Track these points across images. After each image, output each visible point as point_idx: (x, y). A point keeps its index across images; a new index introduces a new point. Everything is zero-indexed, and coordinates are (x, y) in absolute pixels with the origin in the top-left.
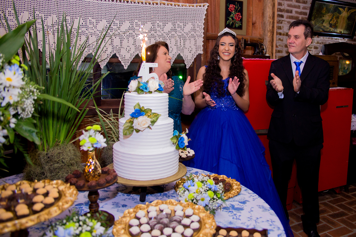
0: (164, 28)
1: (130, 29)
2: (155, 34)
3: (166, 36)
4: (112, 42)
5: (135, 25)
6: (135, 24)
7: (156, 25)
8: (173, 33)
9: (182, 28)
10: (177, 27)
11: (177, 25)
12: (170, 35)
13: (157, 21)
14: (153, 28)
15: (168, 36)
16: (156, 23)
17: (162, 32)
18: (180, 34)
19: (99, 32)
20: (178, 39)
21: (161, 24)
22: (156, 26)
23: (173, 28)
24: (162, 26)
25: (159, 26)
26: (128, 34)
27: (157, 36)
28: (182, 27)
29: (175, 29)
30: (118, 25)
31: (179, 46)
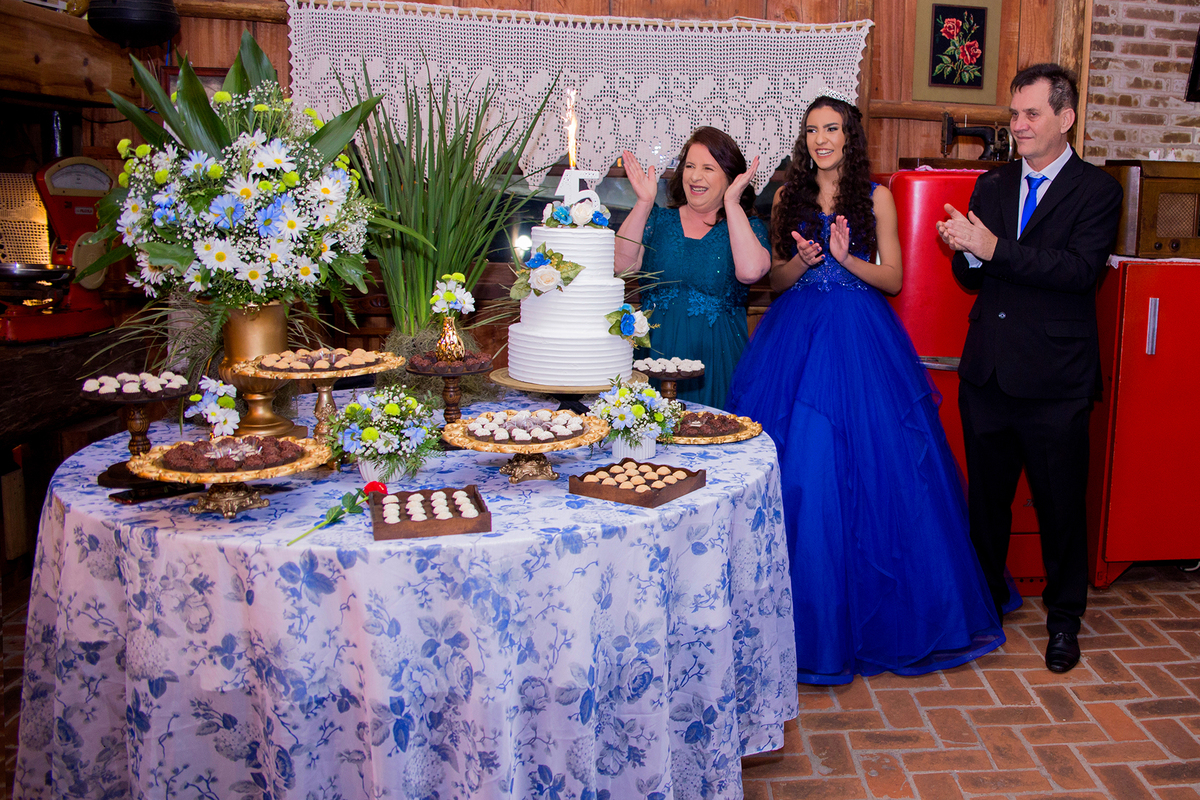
0: (747, 90)
1: (659, 94)
2: (724, 107)
3: (753, 110)
4: (616, 128)
5: (672, 85)
6: (672, 81)
7: (727, 82)
8: (772, 102)
9: (797, 89)
10: (781, 86)
11: (781, 82)
12: (764, 107)
13: (729, 73)
14: (718, 90)
15: (758, 110)
16: (727, 79)
17: (743, 101)
18: (790, 105)
19: (587, 103)
20: (783, 117)
21: (740, 79)
22: (727, 86)
23: (772, 90)
24: (742, 86)
25: (733, 85)
26: (655, 106)
27: (729, 111)
28: (797, 86)
29: (776, 91)
30: (632, 85)
31: (787, 137)
